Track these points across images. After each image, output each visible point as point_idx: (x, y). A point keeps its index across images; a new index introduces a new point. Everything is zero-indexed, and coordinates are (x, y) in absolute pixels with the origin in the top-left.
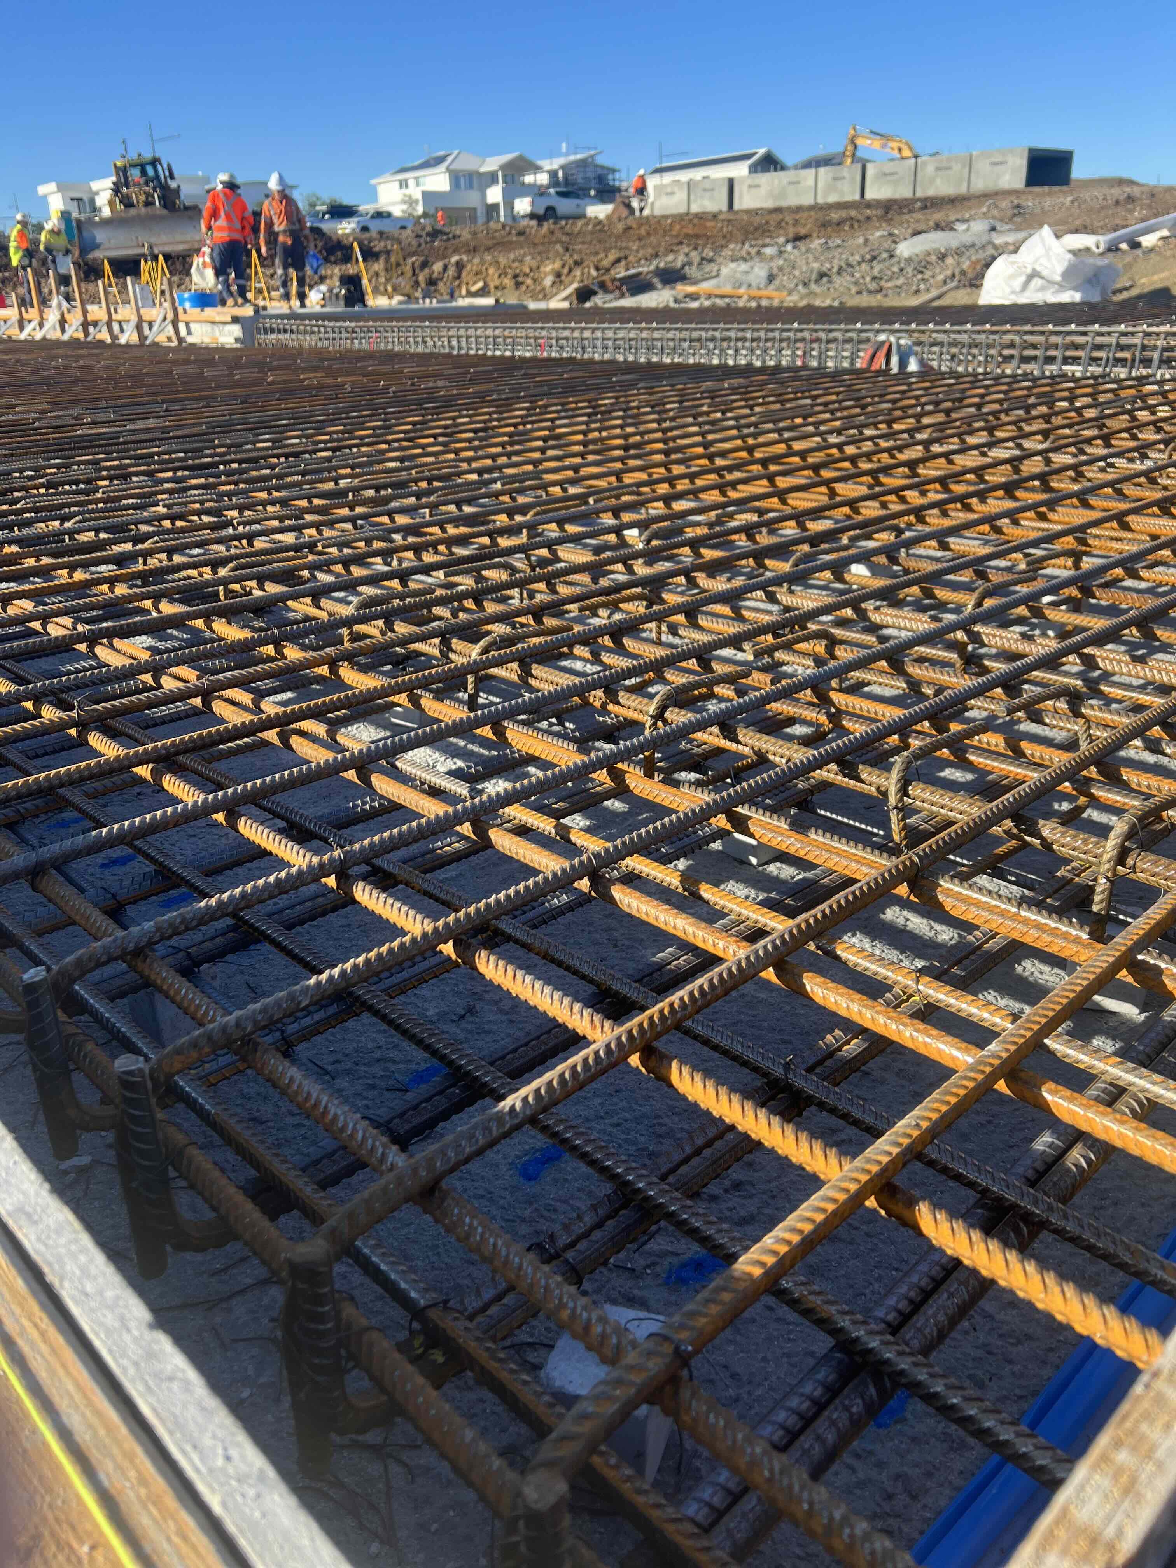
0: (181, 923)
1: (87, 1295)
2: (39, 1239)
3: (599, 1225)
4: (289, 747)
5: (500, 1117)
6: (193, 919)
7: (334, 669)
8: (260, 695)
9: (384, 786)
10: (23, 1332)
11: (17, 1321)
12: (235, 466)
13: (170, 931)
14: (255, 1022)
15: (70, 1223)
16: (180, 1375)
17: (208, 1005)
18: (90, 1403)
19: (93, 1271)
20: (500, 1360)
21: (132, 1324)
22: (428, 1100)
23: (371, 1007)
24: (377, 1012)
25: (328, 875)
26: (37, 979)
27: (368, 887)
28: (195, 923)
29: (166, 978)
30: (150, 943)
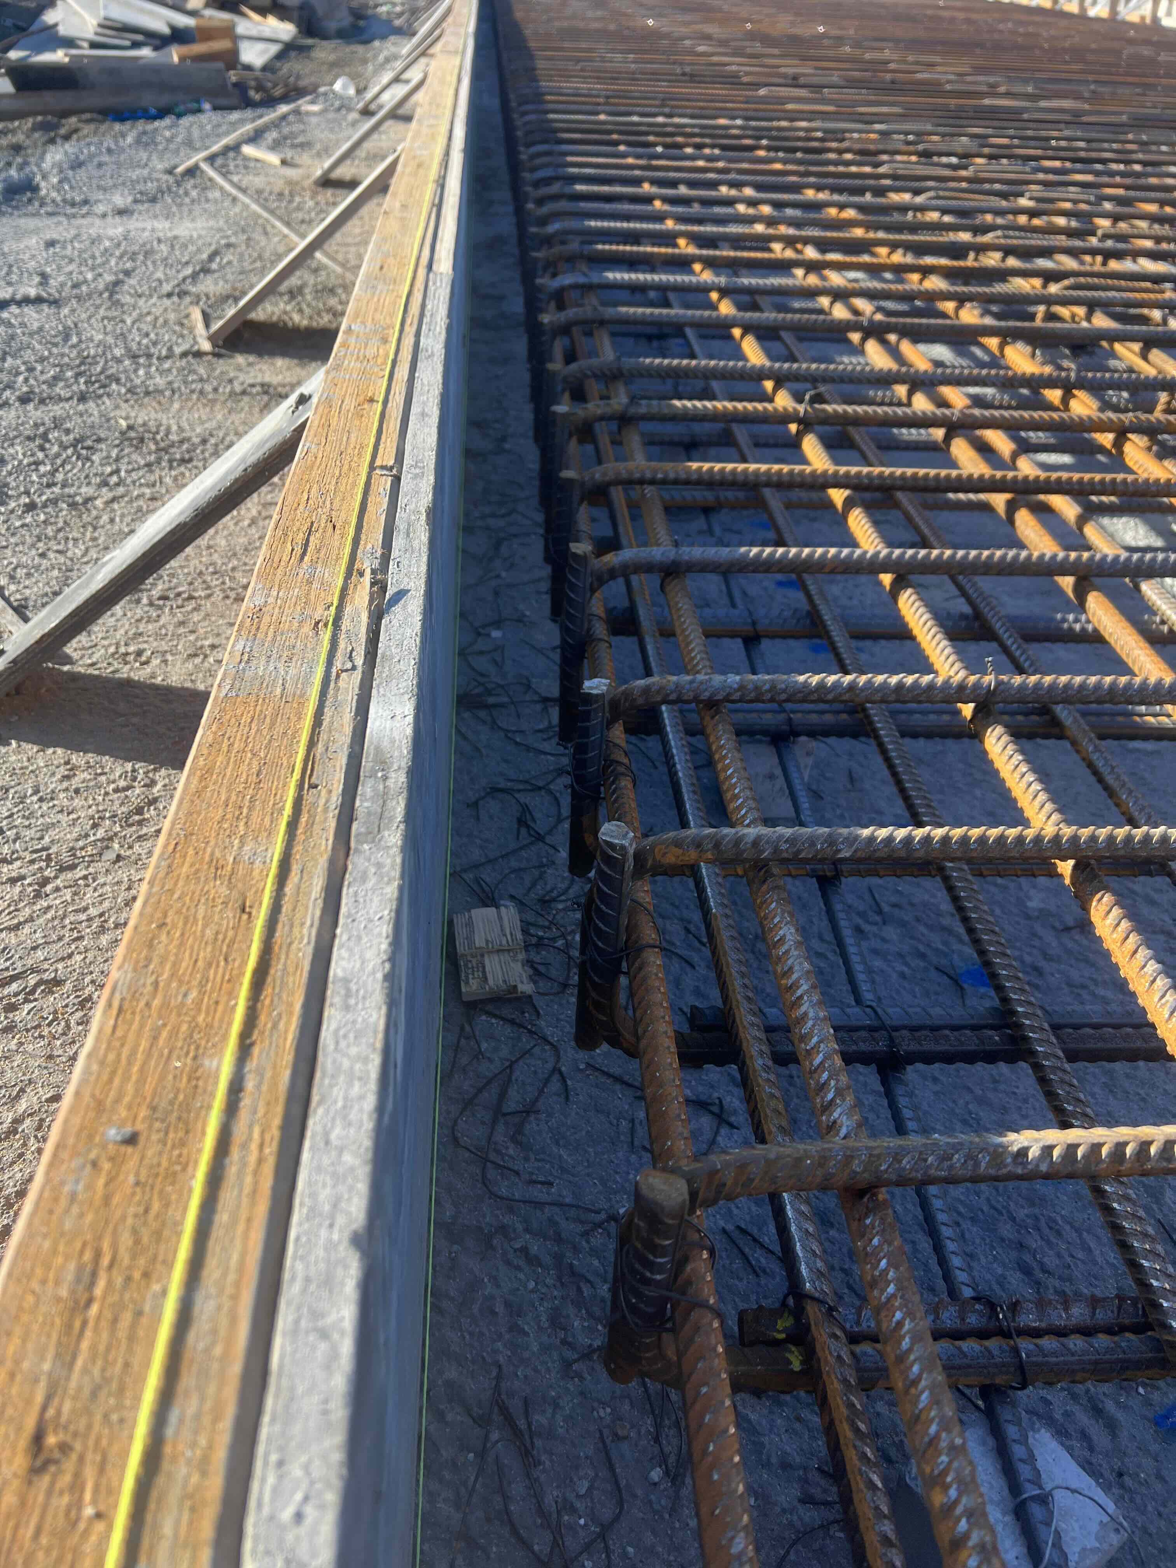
0: (770, 691)
1: (327, 1142)
2: (337, 1031)
3: (1087, 1332)
4: (1011, 520)
5: (998, 1153)
6: (784, 691)
7: (1119, 443)
8: (1025, 448)
9: (1100, 613)
10: (245, 1146)
11: (251, 1127)
12: (1137, 167)
13: (753, 695)
14: (776, 850)
15: (375, 1032)
16: (336, 1336)
17: (746, 799)
18: (235, 1298)
19: (353, 1116)
20: (857, 1430)
21: (340, 1220)
22: (955, 1028)
23: (946, 879)
24: (950, 889)
25: (966, 702)
26: (595, 692)
27: (1006, 738)
28: (783, 696)
29: (722, 747)
30: (727, 699)
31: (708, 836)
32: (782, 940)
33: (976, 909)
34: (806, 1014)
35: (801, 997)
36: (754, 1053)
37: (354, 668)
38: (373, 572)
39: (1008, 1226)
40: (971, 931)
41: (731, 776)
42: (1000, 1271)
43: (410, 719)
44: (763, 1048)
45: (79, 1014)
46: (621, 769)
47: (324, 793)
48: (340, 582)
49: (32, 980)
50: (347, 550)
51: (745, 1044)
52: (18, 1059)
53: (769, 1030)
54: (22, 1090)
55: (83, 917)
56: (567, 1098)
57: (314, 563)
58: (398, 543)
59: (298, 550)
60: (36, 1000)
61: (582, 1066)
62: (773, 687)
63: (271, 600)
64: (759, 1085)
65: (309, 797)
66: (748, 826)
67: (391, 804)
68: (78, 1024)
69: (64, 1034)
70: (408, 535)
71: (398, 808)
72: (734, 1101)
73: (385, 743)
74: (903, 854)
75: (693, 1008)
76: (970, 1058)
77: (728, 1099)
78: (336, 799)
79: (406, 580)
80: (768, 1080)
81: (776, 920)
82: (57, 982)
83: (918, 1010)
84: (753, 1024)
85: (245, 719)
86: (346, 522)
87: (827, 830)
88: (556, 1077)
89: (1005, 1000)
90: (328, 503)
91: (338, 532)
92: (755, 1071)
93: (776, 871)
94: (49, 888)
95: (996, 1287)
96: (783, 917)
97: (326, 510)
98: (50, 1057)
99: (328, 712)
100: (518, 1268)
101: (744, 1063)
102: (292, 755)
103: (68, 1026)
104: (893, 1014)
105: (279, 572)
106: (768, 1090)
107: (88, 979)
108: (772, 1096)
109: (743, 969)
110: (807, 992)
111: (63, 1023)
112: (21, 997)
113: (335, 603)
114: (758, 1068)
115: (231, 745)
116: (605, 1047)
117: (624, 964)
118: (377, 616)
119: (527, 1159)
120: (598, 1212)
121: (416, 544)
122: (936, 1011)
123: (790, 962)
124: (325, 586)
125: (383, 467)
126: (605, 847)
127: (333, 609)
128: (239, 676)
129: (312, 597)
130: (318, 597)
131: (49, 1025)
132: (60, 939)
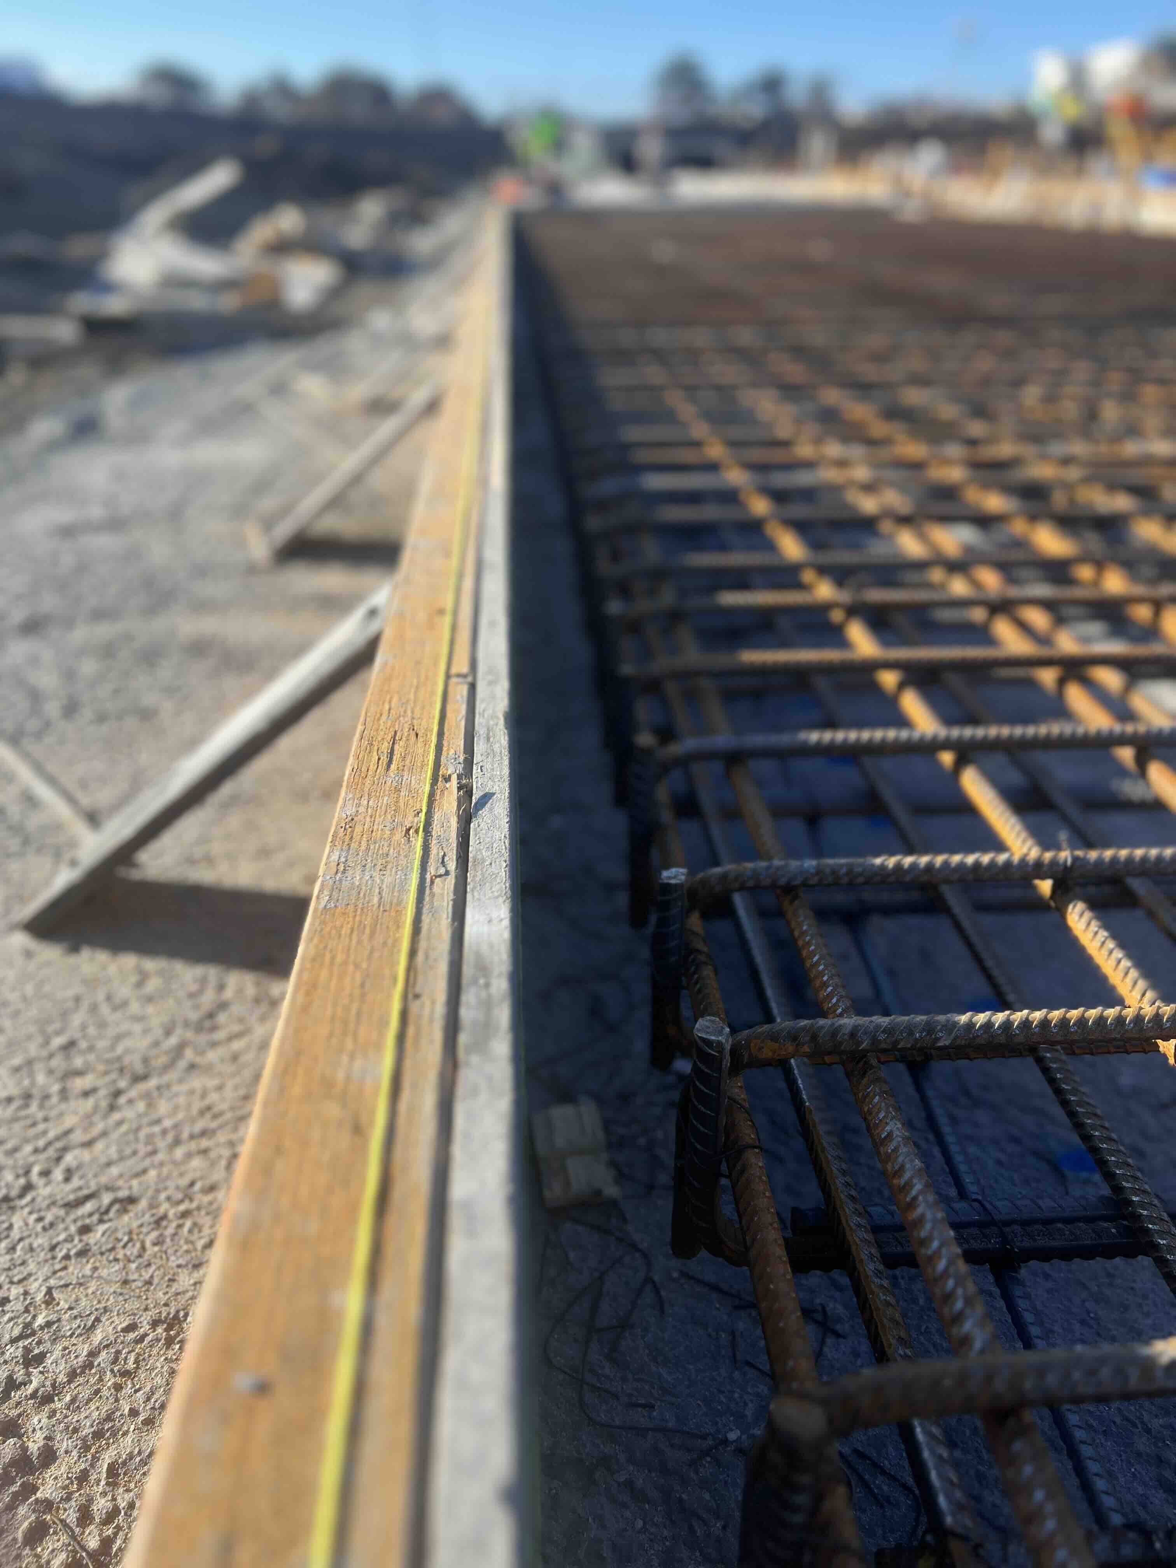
6: (861, 874)
13: (830, 879)
14: (874, 1041)
17: (836, 986)
22: (1068, 1221)
23: (1040, 1060)
24: (1046, 1071)
25: (1043, 878)
26: (673, 881)
27: (1088, 915)
28: (861, 880)
29: (803, 933)
30: (805, 884)
31: (804, 1029)
32: (890, 1135)
33: (1075, 1091)
34: (923, 1216)
35: (915, 1198)
36: (864, 1257)
37: (447, 873)
38: (459, 777)
39: (1144, 1439)
40: (1072, 1114)
41: (817, 963)
42: (1141, 1490)
43: (506, 923)
44: (873, 1251)
45: (154, 1235)
46: (702, 958)
47: (428, 1003)
48: (427, 788)
49: (106, 1198)
50: (431, 757)
51: (853, 1248)
52: (93, 1286)
53: (876, 1229)
54: (98, 1320)
55: (156, 1129)
56: (662, 1311)
57: (400, 770)
58: (479, 748)
59: (384, 759)
60: (110, 1220)
61: (675, 1275)
62: (850, 872)
63: (362, 809)
64: (872, 1293)
65: (414, 1007)
66: (841, 1015)
67: (496, 1011)
68: (155, 1244)
69: (140, 1256)
70: (488, 739)
71: (503, 1015)
72: (837, 1306)
73: (485, 949)
74: (1002, 1039)
75: (795, 1211)
76: (1087, 1253)
77: (831, 1305)
78: (441, 1009)
79: (490, 783)
80: (882, 1286)
81: (881, 1115)
82: (132, 1200)
83: (1028, 1202)
84: (859, 1226)
85: (345, 931)
86: (429, 730)
87: (924, 1018)
88: (648, 1288)
89: (1118, 1189)
90: (409, 713)
91: (420, 739)
92: (867, 1277)
93: (874, 1062)
94: (122, 1100)
95: (1139, 1509)
96: (888, 1112)
97: (408, 718)
98: (126, 1282)
99: (426, 919)
100: (624, 1505)
101: (855, 1268)
102: (394, 964)
103: (143, 1248)
104: (1002, 1208)
105: (368, 781)
106: (883, 1297)
107: (163, 1196)
108: (888, 1304)
109: (844, 1166)
110: (920, 1192)
111: (138, 1245)
112: (95, 1218)
113: (424, 810)
114: (870, 1273)
115: (333, 958)
116: (704, 1254)
117: (724, 1168)
118: (466, 820)
119: (624, 1379)
120: (704, 1437)
121: (496, 747)
122: (1046, 1203)
123: (900, 1159)
124: (414, 794)
125: (459, 675)
126: (700, 1043)
127: (422, 816)
128: (336, 887)
129: (401, 804)
130: (406, 804)
131: (124, 1247)
132: (135, 1153)
